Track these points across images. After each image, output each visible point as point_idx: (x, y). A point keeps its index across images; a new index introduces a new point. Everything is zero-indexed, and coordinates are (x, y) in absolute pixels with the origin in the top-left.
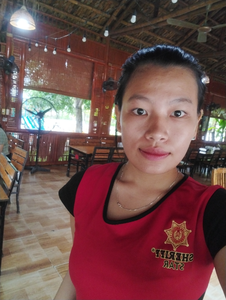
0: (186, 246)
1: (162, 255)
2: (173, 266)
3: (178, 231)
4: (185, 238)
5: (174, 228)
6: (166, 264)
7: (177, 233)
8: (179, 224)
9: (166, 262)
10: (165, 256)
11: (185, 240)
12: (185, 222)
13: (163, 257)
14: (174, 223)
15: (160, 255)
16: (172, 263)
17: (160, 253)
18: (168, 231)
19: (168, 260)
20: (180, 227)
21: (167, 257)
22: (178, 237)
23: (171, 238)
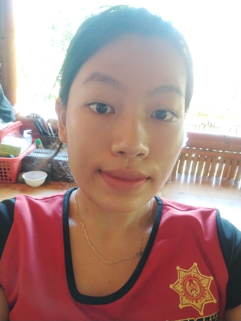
0: (213, 303)
3: (191, 281)
4: (206, 290)
5: (182, 278)
7: (190, 284)
8: (188, 270)
11: (207, 294)
12: (195, 264)
14: (179, 270)
18: (176, 286)
20: (190, 274)
22: (195, 291)
23: (184, 296)
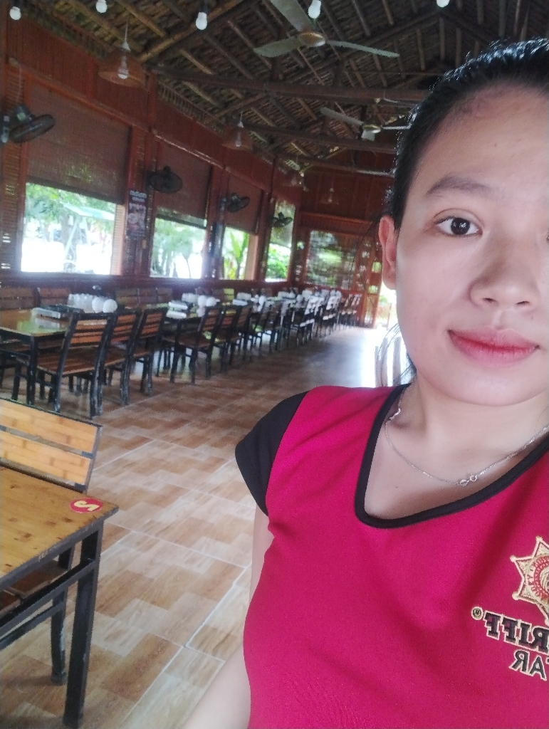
1: (507, 634)
2: (541, 670)
5: (542, 558)
6: (519, 660)
9: (522, 656)
10: (518, 639)
13: (511, 638)
14: (540, 542)
15: (502, 634)
16: (538, 660)
17: (500, 628)
19: (526, 650)
21: (523, 642)
23: (531, 584)
